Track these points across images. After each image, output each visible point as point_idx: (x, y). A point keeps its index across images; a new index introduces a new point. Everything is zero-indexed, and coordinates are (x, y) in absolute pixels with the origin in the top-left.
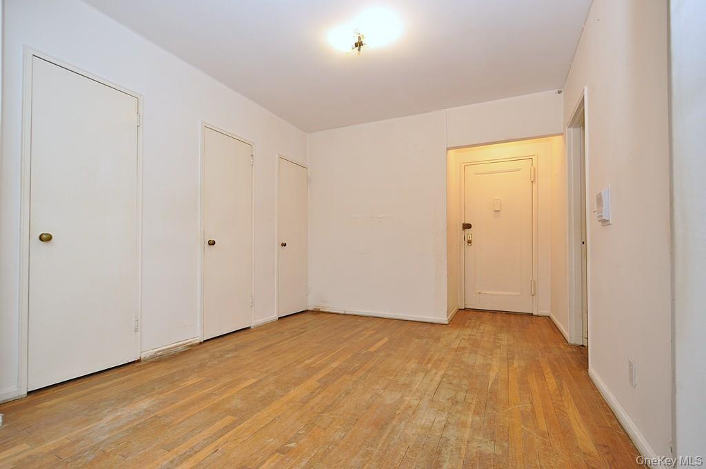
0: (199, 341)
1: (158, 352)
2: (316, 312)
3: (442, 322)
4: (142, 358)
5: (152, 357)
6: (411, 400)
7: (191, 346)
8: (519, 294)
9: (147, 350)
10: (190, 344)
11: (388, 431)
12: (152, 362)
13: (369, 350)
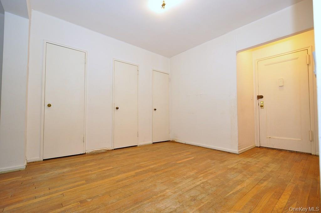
0: (112, 149)
1: (93, 151)
2: (173, 142)
3: (235, 152)
4: (86, 153)
5: (90, 153)
6: (169, 192)
7: (108, 150)
8: (300, 139)
9: (88, 150)
10: (107, 150)
11: (138, 205)
12: (90, 155)
13: (177, 162)
